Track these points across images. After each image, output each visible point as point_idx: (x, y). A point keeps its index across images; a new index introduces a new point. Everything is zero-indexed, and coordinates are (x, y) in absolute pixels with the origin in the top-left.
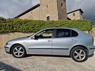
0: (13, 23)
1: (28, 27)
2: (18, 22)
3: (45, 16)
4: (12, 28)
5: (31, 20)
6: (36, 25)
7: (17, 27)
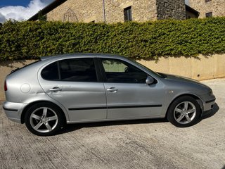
0: (18, 35)
1: (60, 45)
2: (31, 31)
3: (119, 5)
4: (18, 47)
5: (68, 23)
6: (82, 38)
7: (31, 45)
